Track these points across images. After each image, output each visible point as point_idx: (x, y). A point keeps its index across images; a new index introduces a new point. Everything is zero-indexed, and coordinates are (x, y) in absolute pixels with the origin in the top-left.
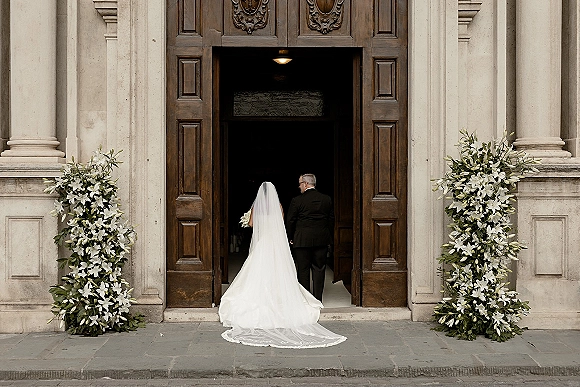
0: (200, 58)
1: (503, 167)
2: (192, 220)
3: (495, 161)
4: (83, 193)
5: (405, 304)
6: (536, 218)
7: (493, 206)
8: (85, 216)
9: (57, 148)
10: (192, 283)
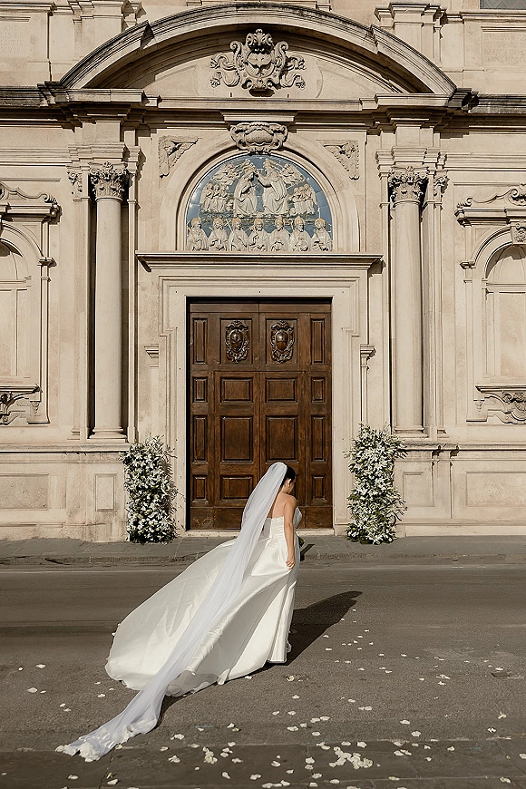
0: (207, 378)
1: (383, 444)
2: (202, 476)
3: (379, 441)
4: (142, 460)
5: (331, 527)
6: (406, 473)
7: (378, 466)
8: (142, 475)
9: (122, 433)
10: (203, 514)
